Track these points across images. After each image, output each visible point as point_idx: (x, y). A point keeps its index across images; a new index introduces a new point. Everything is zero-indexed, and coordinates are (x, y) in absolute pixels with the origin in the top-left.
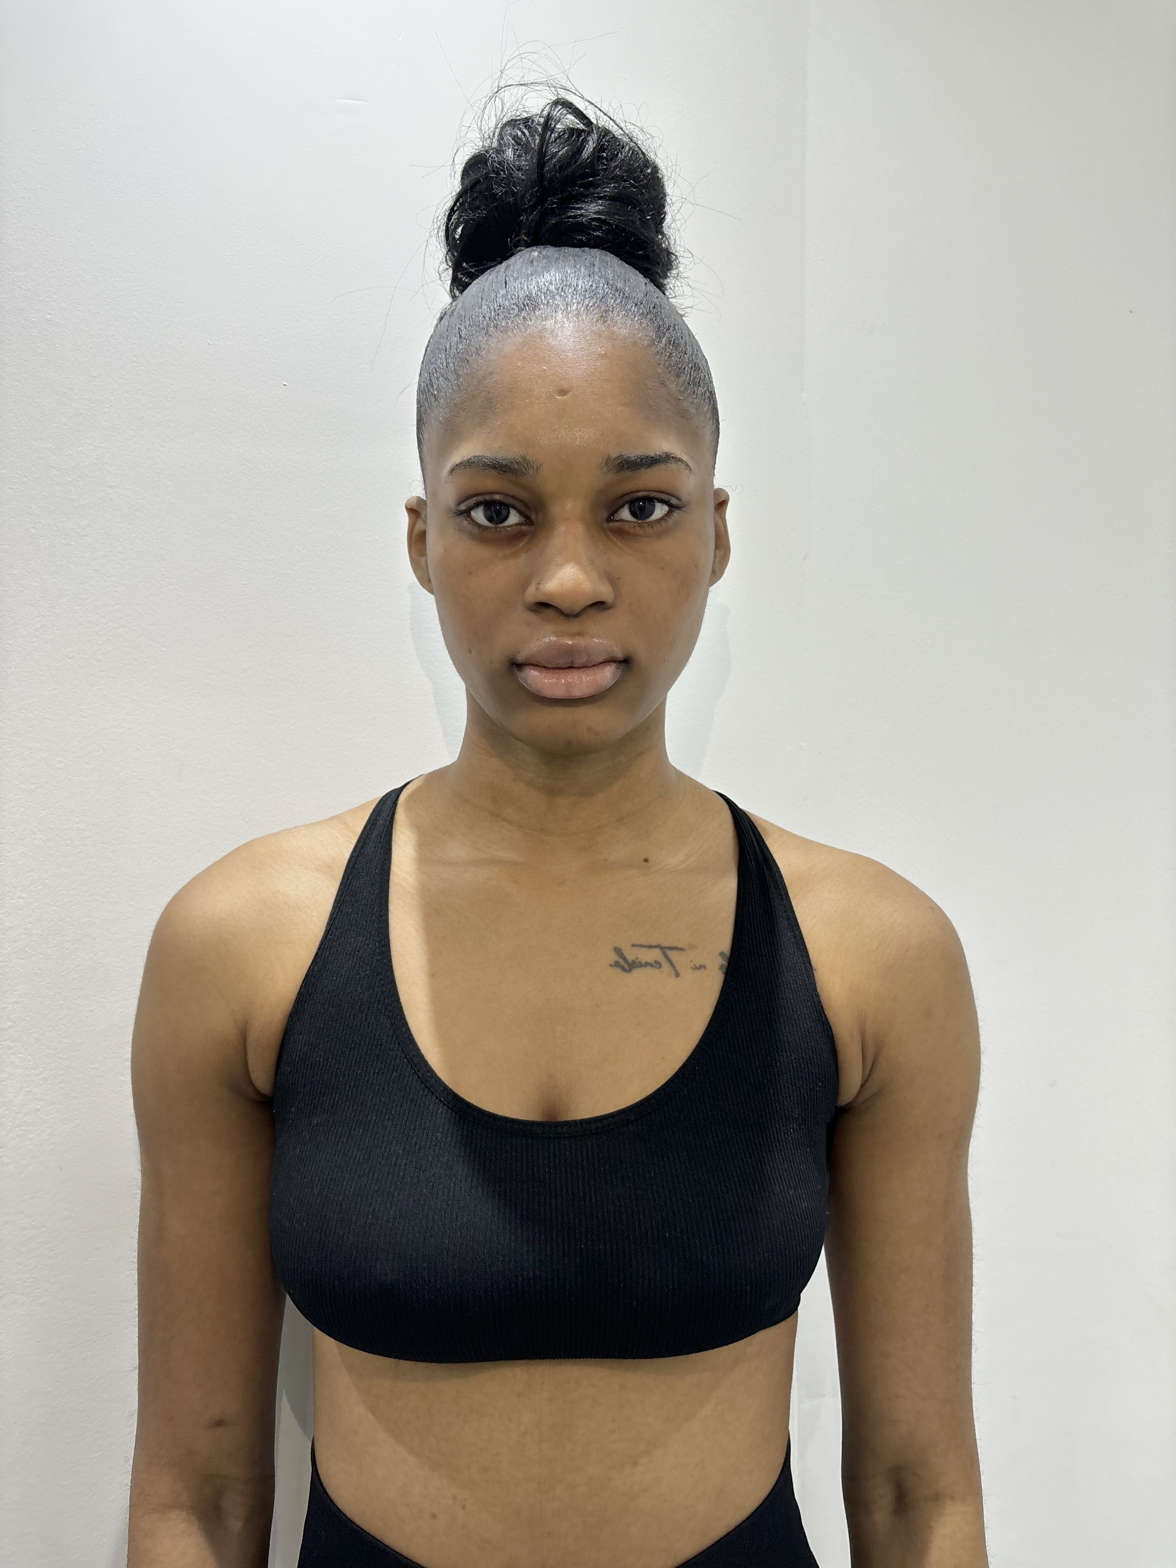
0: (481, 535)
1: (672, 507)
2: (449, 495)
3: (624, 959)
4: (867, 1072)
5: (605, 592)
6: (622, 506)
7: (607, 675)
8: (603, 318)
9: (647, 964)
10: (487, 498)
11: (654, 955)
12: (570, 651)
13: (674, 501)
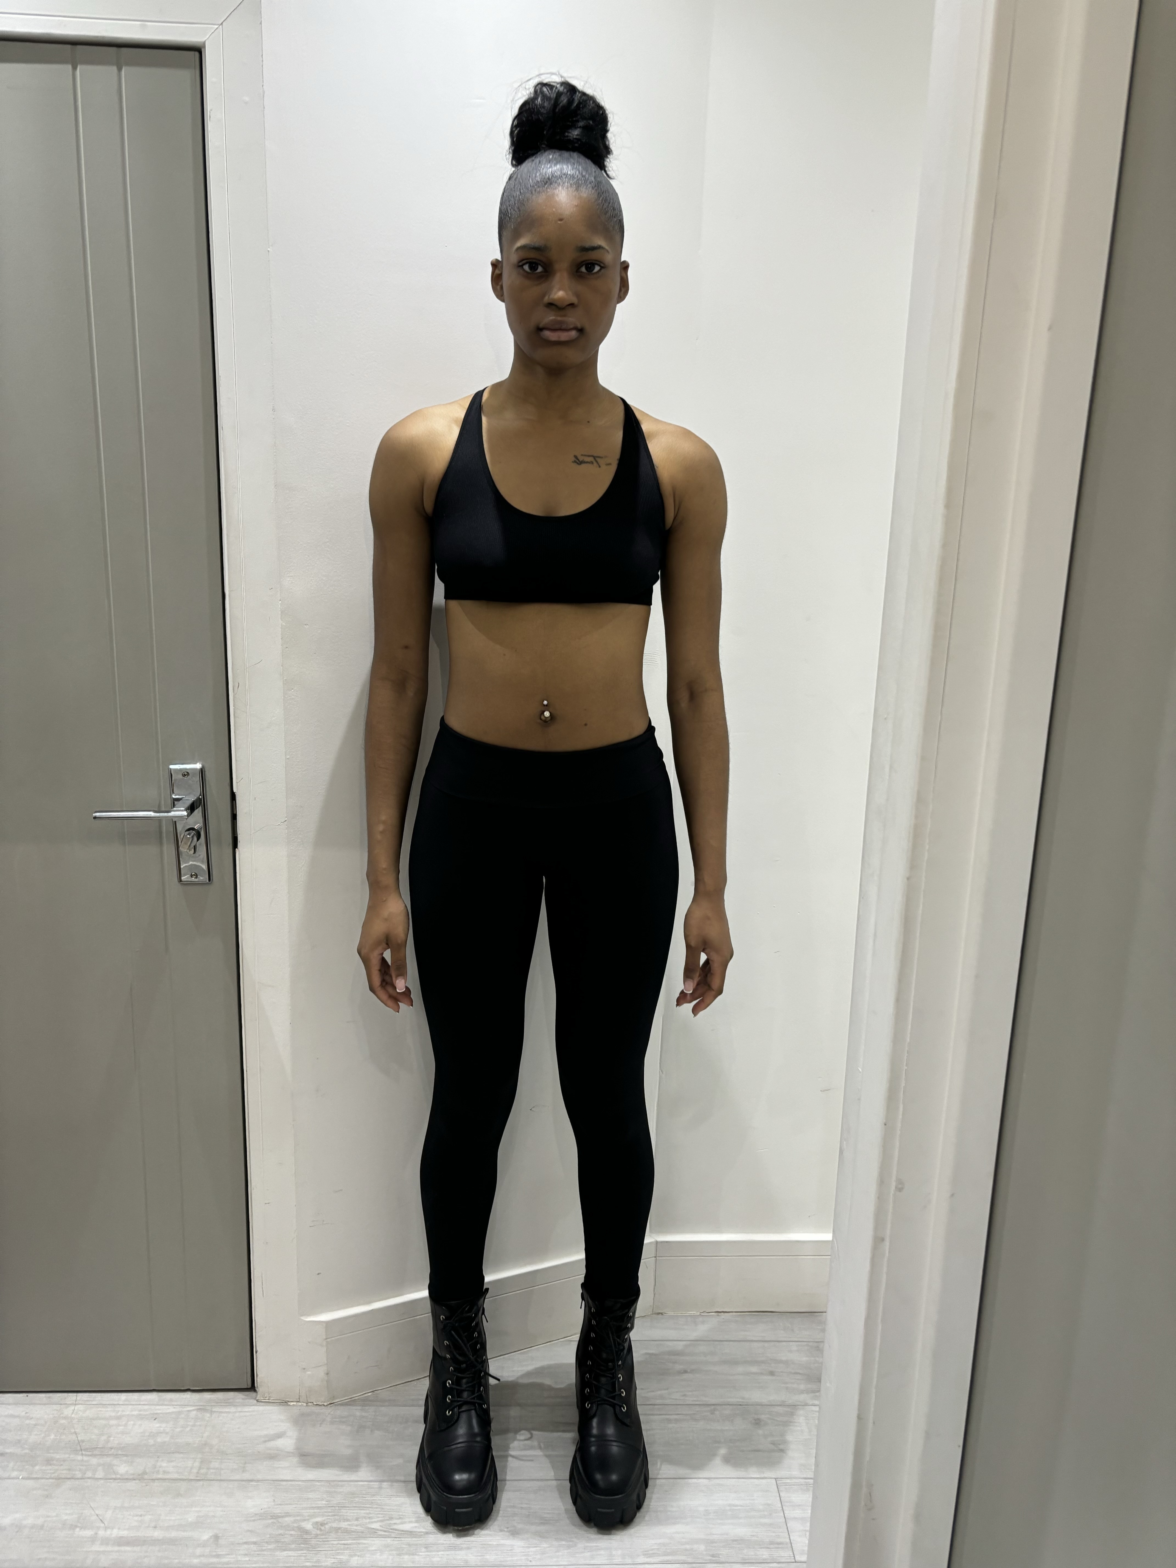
0: (527, 276)
1: (602, 268)
2: (514, 258)
3: (578, 460)
4: (676, 513)
5: (574, 300)
6: (582, 266)
7: (573, 334)
8: (577, 189)
9: (587, 462)
10: (531, 260)
11: (591, 459)
12: (561, 322)
13: (602, 265)
